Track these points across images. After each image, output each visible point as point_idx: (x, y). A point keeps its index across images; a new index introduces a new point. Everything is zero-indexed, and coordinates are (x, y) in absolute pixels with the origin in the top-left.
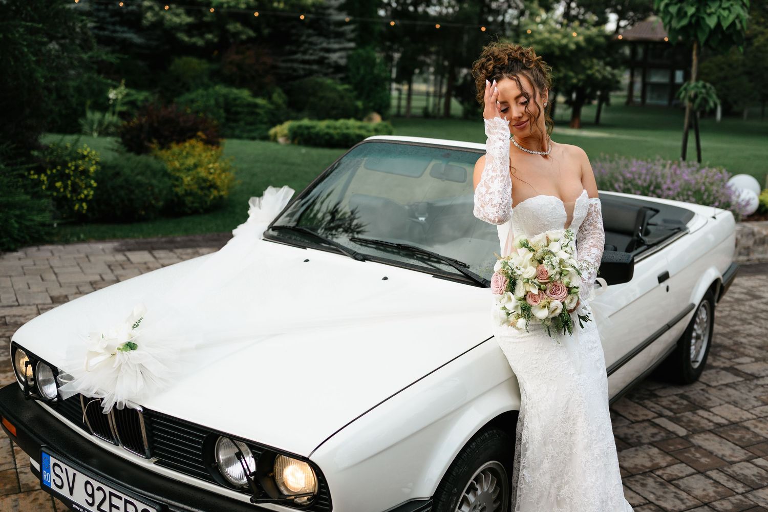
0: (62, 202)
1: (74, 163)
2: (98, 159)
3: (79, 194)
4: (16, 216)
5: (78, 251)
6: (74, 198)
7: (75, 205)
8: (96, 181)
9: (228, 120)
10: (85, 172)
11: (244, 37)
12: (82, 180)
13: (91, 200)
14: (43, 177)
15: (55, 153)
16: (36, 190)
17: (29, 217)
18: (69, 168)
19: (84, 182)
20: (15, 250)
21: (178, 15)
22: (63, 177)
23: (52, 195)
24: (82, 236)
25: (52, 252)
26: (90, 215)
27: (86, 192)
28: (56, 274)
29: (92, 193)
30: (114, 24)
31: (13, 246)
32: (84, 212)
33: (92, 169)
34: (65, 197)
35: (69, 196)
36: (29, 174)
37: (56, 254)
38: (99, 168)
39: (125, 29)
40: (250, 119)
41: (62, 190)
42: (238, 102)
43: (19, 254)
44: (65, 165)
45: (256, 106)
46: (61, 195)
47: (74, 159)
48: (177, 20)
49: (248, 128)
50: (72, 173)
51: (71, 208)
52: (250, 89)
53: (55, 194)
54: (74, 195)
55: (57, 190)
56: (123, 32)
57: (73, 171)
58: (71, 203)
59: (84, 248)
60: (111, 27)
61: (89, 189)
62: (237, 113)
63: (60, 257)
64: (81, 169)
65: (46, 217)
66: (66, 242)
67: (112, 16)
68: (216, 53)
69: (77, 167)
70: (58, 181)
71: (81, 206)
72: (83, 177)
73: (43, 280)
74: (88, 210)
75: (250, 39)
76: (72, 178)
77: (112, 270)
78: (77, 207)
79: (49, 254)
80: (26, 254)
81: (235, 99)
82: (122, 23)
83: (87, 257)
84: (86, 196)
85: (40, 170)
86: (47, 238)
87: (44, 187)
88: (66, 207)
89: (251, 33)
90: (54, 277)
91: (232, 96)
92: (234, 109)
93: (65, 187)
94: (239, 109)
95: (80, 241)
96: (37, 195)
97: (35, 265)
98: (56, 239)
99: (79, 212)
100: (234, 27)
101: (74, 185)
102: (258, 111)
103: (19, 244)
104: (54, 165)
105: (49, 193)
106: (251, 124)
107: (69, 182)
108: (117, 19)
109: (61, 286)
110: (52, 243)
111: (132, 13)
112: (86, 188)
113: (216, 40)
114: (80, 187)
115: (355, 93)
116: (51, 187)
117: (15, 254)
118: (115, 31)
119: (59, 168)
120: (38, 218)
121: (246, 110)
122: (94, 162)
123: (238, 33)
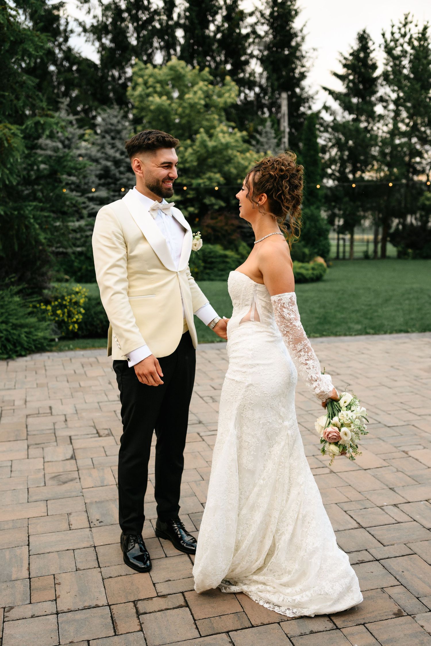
0: (61, 324)
1: (69, 297)
2: (86, 294)
3: (72, 318)
4: (26, 332)
5: (66, 356)
6: (70, 321)
7: (69, 326)
8: (84, 309)
9: (205, 268)
10: (77, 303)
11: (216, 207)
12: (75, 309)
13: (81, 322)
14: (49, 308)
15: (58, 291)
16: (44, 315)
17: (36, 333)
18: (66, 300)
19: (76, 310)
20: (25, 356)
22: (62, 306)
23: (54, 319)
24: (71, 346)
25: (49, 357)
26: (80, 333)
27: (77, 317)
28: (46, 370)
29: (81, 317)
31: (23, 353)
32: (76, 330)
33: (82, 301)
34: (63, 320)
35: (66, 320)
36: (40, 306)
37: (51, 358)
38: (87, 300)
40: (222, 266)
41: (61, 316)
42: (212, 255)
43: (28, 358)
44: (63, 298)
45: (226, 256)
46: (60, 319)
47: (69, 294)
49: (220, 273)
50: (68, 304)
51: (67, 329)
52: (222, 245)
53: (57, 319)
54: (69, 319)
55: (58, 316)
57: (69, 302)
58: (67, 324)
59: (71, 354)
61: (79, 315)
62: (212, 263)
63: (53, 360)
64: (74, 301)
65: (47, 334)
66: (61, 350)
68: (197, 220)
69: (71, 300)
70: (58, 310)
71: (74, 327)
72: (76, 307)
73: (36, 373)
74: (78, 329)
75: (221, 209)
76: (68, 307)
77: (83, 367)
78: (71, 327)
79: (46, 358)
80: (32, 358)
81: (210, 253)
83: (71, 359)
84: (77, 319)
85: (47, 302)
86: (48, 348)
87: (49, 314)
88: (64, 328)
89: (223, 204)
90: (44, 372)
91: (208, 250)
92: (209, 260)
93: (63, 314)
94: (213, 260)
95: (70, 349)
96: (44, 319)
97: (35, 364)
98: (54, 348)
99: (73, 331)
100: (209, 200)
101: (69, 312)
102: (228, 260)
103: (28, 352)
104: (56, 299)
105: (52, 318)
106: (222, 270)
107: (66, 310)
109: (46, 377)
110: (51, 351)
112: (77, 314)
113: (196, 211)
114: (74, 314)
115: (303, 243)
116: (54, 314)
117: (25, 359)
119: (59, 300)
120: (41, 334)
121: (218, 260)
122: (83, 296)
123: (212, 205)
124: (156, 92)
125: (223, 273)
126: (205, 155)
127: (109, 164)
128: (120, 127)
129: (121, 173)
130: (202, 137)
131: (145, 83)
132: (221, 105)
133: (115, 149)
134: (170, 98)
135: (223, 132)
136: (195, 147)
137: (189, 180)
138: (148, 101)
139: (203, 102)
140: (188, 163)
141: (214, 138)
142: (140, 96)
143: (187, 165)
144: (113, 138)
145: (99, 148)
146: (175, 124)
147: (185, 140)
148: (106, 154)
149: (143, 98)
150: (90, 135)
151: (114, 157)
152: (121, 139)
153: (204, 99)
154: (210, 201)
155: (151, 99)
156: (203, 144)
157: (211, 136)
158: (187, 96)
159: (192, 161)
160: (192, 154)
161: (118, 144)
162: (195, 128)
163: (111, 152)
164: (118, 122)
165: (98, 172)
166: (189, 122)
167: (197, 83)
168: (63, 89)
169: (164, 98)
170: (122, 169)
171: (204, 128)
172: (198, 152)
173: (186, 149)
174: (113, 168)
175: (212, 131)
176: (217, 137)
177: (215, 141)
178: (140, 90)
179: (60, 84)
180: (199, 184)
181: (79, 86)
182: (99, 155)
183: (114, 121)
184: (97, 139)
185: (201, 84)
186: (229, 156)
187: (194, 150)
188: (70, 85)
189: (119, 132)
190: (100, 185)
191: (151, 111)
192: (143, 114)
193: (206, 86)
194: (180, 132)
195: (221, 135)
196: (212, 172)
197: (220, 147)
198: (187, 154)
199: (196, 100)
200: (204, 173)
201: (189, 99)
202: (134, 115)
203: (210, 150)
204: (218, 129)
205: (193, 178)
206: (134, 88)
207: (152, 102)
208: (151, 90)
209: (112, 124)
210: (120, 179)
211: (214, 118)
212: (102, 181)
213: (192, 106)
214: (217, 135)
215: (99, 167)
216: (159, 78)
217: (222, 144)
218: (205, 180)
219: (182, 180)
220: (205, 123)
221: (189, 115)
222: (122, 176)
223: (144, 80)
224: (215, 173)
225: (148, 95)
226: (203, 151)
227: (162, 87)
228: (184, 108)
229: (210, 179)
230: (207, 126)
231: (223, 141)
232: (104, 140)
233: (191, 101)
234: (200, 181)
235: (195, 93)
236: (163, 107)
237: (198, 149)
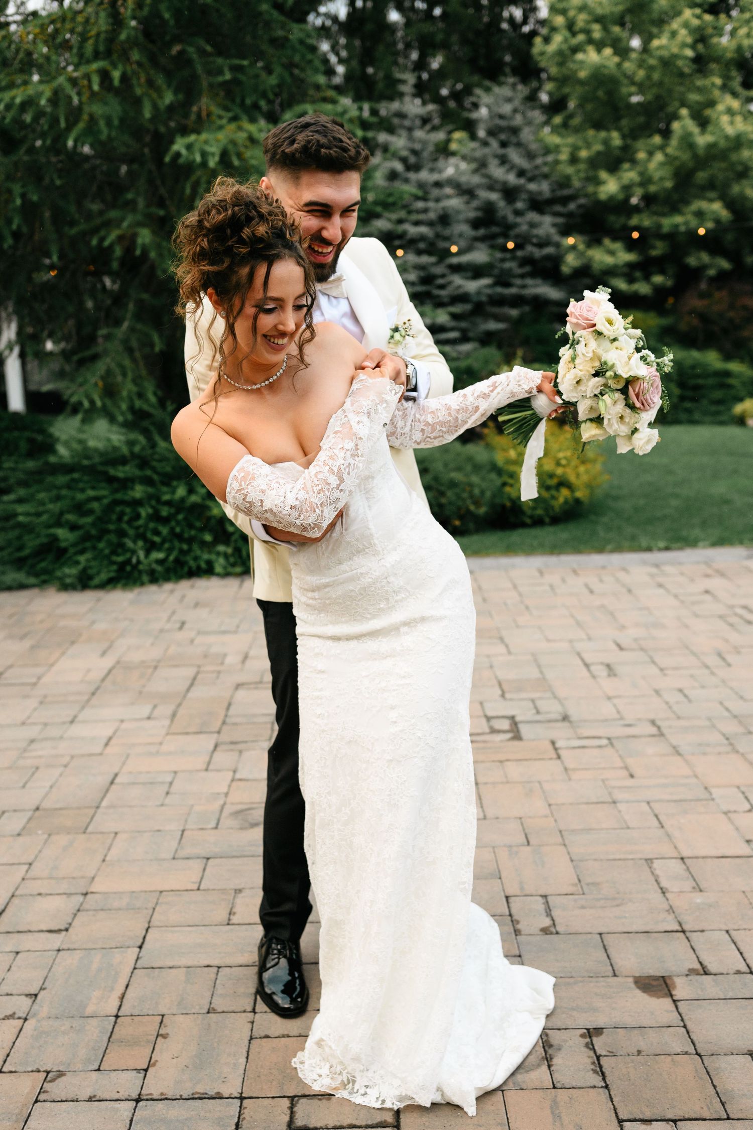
9: (682, 398)
11: (712, 272)
21: (612, 253)
30: (522, 276)
39: (538, 281)
40: (718, 394)
42: (698, 371)
45: (727, 374)
48: (609, 260)
49: (714, 408)
56: (536, 286)
60: (518, 282)
62: (696, 388)
67: (521, 265)
68: (671, 301)
75: (722, 275)
81: (693, 367)
82: (533, 275)
89: (725, 264)
91: (689, 362)
92: (692, 382)
94: (700, 381)
100: (697, 258)
102: (732, 381)
106: (720, 402)
108: (527, 269)
111: (548, 258)
113: (669, 283)
118: (524, 287)
121: (712, 381)
123: (703, 268)
124: (590, 41)
125: (721, 408)
126: (691, 164)
127: (494, 196)
128: (518, 120)
129: (518, 213)
130: (683, 127)
131: (570, 26)
132: (729, 55)
133: (507, 166)
134: (622, 51)
135: (730, 112)
136: (669, 150)
137: (655, 218)
138: (574, 62)
139: (689, 53)
140: (653, 183)
141: (710, 128)
142: (560, 53)
143: (652, 189)
144: (504, 145)
145: (474, 166)
146: (629, 106)
147: (650, 136)
148: (489, 177)
149: (565, 56)
150: (460, 141)
151: (505, 183)
152: (519, 145)
153: (693, 47)
154: (699, 259)
155: (580, 56)
156: (687, 142)
157: (703, 123)
158: (656, 43)
159: (662, 179)
160: (662, 164)
161: (515, 156)
162: (670, 109)
163: (498, 172)
164: (515, 111)
165: (472, 215)
166: (658, 97)
167: (679, 13)
168: (414, 56)
169: (608, 51)
170: (520, 205)
171: (689, 107)
172: (676, 158)
173: (651, 154)
174: (502, 204)
175: (708, 112)
176: (717, 125)
177: (713, 134)
178: (558, 39)
179: (408, 46)
180: (677, 226)
181: (444, 46)
182: (476, 179)
183: (507, 109)
184: (474, 150)
185: (688, 13)
186: (742, 163)
187: (666, 155)
188: (427, 46)
189: (515, 131)
190: (476, 239)
191: (581, 82)
192: (566, 90)
193: (698, 17)
194: (641, 119)
195: (725, 119)
196: (704, 198)
197: (723, 144)
198: (652, 166)
199: (675, 50)
200: (687, 203)
201: (659, 48)
202: (550, 94)
203: (701, 152)
204: (720, 107)
205: (664, 215)
206: (547, 40)
207: (582, 62)
208: (581, 37)
209: (501, 117)
210: (515, 225)
211: (713, 84)
212: (482, 232)
213: (667, 63)
214: (718, 118)
215: (475, 203)
216: (599, 11)
217: (727, 137)
218: (690, 217)
219: (641, 220)
220: (694, 97)
221: (661, 84)
222: (519, 220)
223: (567, 19)
224: (711, 200)
225: (575, 50)
226: (685, 156)
227: (605, 29)
228: (651, 68)
229: (700, 214)
230: (697, 103)
231: (730, 131)
232: (487, 150)
233: (665, 53)
234: (678, 219)
235: (674, 34)
236: (606, 72)
237: (677, 153)
